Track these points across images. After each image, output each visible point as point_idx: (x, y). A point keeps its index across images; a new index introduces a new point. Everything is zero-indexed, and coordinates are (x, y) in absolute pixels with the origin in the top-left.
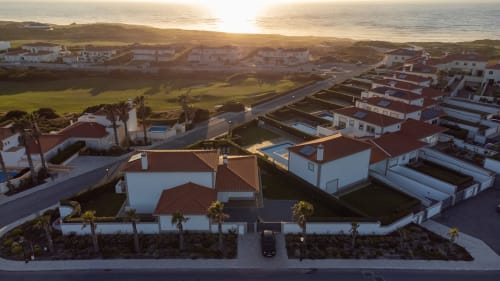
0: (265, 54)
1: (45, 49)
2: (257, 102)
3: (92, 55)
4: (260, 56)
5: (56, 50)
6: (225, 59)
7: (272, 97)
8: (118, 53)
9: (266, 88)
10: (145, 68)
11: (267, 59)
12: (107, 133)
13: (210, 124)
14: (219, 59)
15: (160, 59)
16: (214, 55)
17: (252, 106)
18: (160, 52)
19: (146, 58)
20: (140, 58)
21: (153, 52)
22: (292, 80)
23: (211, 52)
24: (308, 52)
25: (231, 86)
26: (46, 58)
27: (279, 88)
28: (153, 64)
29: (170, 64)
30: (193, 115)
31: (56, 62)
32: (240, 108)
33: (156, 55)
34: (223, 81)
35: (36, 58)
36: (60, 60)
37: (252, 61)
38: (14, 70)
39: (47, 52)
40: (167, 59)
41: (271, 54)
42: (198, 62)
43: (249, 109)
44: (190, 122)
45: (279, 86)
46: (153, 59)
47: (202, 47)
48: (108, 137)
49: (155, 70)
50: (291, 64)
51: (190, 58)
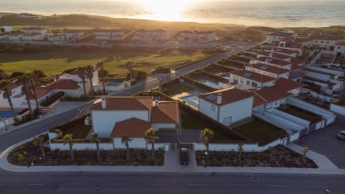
0: (185, 35)
1: (36, 31)
2: (179, 67)
3: (68, 35)
4: (182, 36)
5: (44, 32)
6: (157, 38)
7: (189, 64)
8: (85, 34)
9: (186, 58)
10: (103, 45)
11: (186, 39)
12: (79, 87)
13: (147, 82)
14: (154, 39)
15: (114, 39)
16: (150, 36)
17: (176, 70)
18: (114, 34)
19: (104, 38)
20: (100, 38)
21: (109, 34)
22: (203, 52)
23: (148, 34)
24: (214, 34)
25: (162, 56)
26: (36, 37)
27: (194, 58)
28: (109, 42)
29: (121, 42)
30: (136, 75)
31: (43, 40)
32: (168, 71)
33: (111, 36)
34: (156, 53)
35: (30, 38)
36: (46, 39)
37: (176, 40)
38: (16, 46)
39: (38, 34)
40: (118, 39)
41: (189, 35)
42: (139, 40)
43: (174, 72)
44: (134, 80)
46: (108, 38)
47: (142, 31)
48: (79, 90)
49: (110, 46)
50: (203, 42)
51: (135, 38)
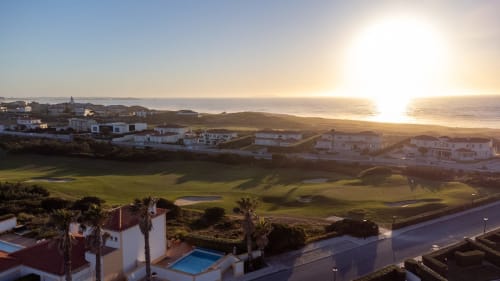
0: (421, 144)
1: (172, 130)
2: (405, 219)
3: (212, 137)
4: (414, 146)
5: (182, 132)
6: (363, 147)
8: (239, 136)
9: (423, 194)
10: (260, 154)
11: (423, 150)
14: (355, 147)
15: (282, 144)
16: (350, 142)
17: (395, 228)
18: (284, 137)
19: (268, 143)
20: (261, 142)
21: (276, 136)
24: (491, 144)
25: (362, 184)
28: (270, 149)
29: (290, 150)
31: (176, 144)
32: (370, 230)
33: (280, 139)
36: (180, 142)
37: (401, 152)
38: (122, 149)
39: (173, 134)
40: (287, 145)
41: (430, 144)
42: (327, 149)
43: (388, 234)
45: (446, 191)
46: (274, 143)
49: (269, 157)
50: (462, 159)
51: (319, 145)
